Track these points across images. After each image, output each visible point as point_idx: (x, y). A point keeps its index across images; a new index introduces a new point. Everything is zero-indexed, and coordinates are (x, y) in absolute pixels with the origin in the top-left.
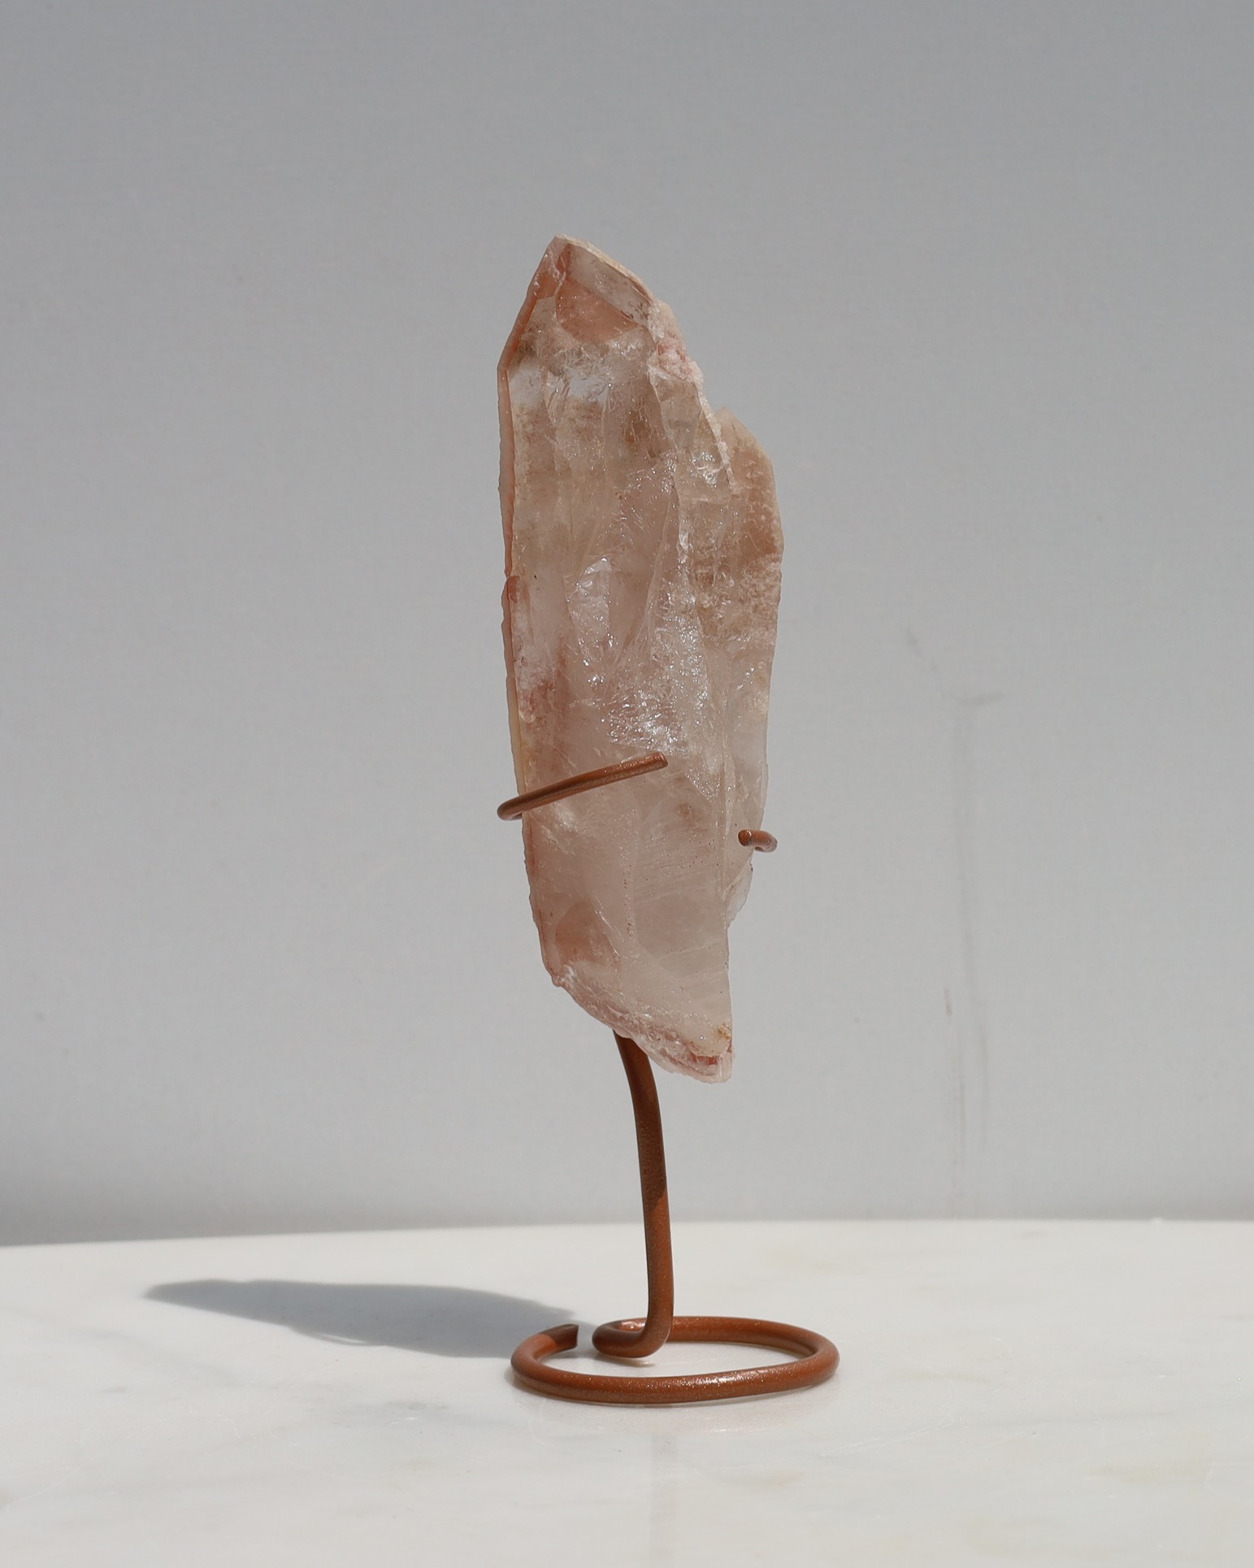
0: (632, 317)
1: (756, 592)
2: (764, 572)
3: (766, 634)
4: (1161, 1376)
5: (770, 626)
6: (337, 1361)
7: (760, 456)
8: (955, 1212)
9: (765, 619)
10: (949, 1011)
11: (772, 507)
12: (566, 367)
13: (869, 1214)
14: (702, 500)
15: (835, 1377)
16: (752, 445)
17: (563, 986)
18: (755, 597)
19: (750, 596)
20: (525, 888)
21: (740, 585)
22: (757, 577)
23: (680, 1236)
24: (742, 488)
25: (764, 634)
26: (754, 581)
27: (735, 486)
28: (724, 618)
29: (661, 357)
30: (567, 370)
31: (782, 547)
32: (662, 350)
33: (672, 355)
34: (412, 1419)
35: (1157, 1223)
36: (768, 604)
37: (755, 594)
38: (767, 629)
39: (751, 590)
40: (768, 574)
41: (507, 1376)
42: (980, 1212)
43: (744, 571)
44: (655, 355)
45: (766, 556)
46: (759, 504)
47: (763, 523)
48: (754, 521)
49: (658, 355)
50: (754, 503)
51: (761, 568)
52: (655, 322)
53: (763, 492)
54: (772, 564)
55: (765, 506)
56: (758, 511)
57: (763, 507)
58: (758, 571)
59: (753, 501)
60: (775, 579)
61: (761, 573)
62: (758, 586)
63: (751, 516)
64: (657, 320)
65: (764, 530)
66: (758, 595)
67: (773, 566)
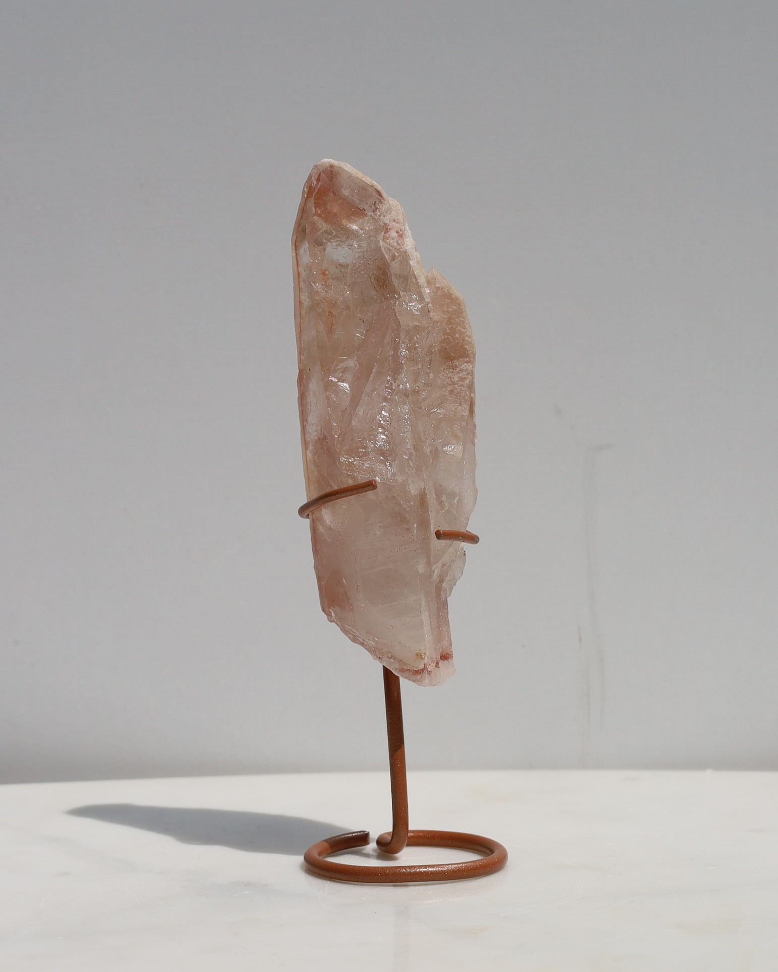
0: (364, 210)
1: (451, 381)
2: (458, 369)
3: (460, 408)
4: (712, 867)
5: (463, 403)
6: (200, 856)
7: (454, 297)
9: (459, 399)
10: (580, 640)
11: (464, 329)
12: (325, 241)
13: (530, 766)
14: (415, 324)
15: (505, 868)
16: (448, 290)
17: (334, 621)
18: (451, 385)
19: (446, 384)
20: (312, 561)
21: (439, 377)
22: (453, 372)
23: (412, 779)
24: (440, 317)
25: (457, 408)
26: (450, 375)
27: (435, 316)
28: (426, 398)
29: (385, 235)
30: (325, 243)
31: (474, 355)
32: (387, 231)
33: (393, 234)
34: (246, 892)
35: (709, 772)
36: (461, 390)
37: (451, 383)
38: (460, 405)
39: (447, 380)
40: (461, 371)
41: (302, 867)
42: (599, 764)
43: (442, 369)
44: (383, 233)
45: (460, 359)
46: (454, 327)
47: (457, 339)
48: (450, 337)
49: (385, 233)
50: (450, 326)
51: (456, 366)
52: (385, 214)
53: (457, 320)
54: (466, 364)
55: (459, 328)
56: (453, 331)
57: (457, 329)
58: (453, 369)
59: (449, 325)
60: (468, 374)
61: (456, 370)
62: (453, 378)
63: (448, 334)
64: (387, 212)
65: (458, 343)
66: (453, 384)
67: (466, 366)
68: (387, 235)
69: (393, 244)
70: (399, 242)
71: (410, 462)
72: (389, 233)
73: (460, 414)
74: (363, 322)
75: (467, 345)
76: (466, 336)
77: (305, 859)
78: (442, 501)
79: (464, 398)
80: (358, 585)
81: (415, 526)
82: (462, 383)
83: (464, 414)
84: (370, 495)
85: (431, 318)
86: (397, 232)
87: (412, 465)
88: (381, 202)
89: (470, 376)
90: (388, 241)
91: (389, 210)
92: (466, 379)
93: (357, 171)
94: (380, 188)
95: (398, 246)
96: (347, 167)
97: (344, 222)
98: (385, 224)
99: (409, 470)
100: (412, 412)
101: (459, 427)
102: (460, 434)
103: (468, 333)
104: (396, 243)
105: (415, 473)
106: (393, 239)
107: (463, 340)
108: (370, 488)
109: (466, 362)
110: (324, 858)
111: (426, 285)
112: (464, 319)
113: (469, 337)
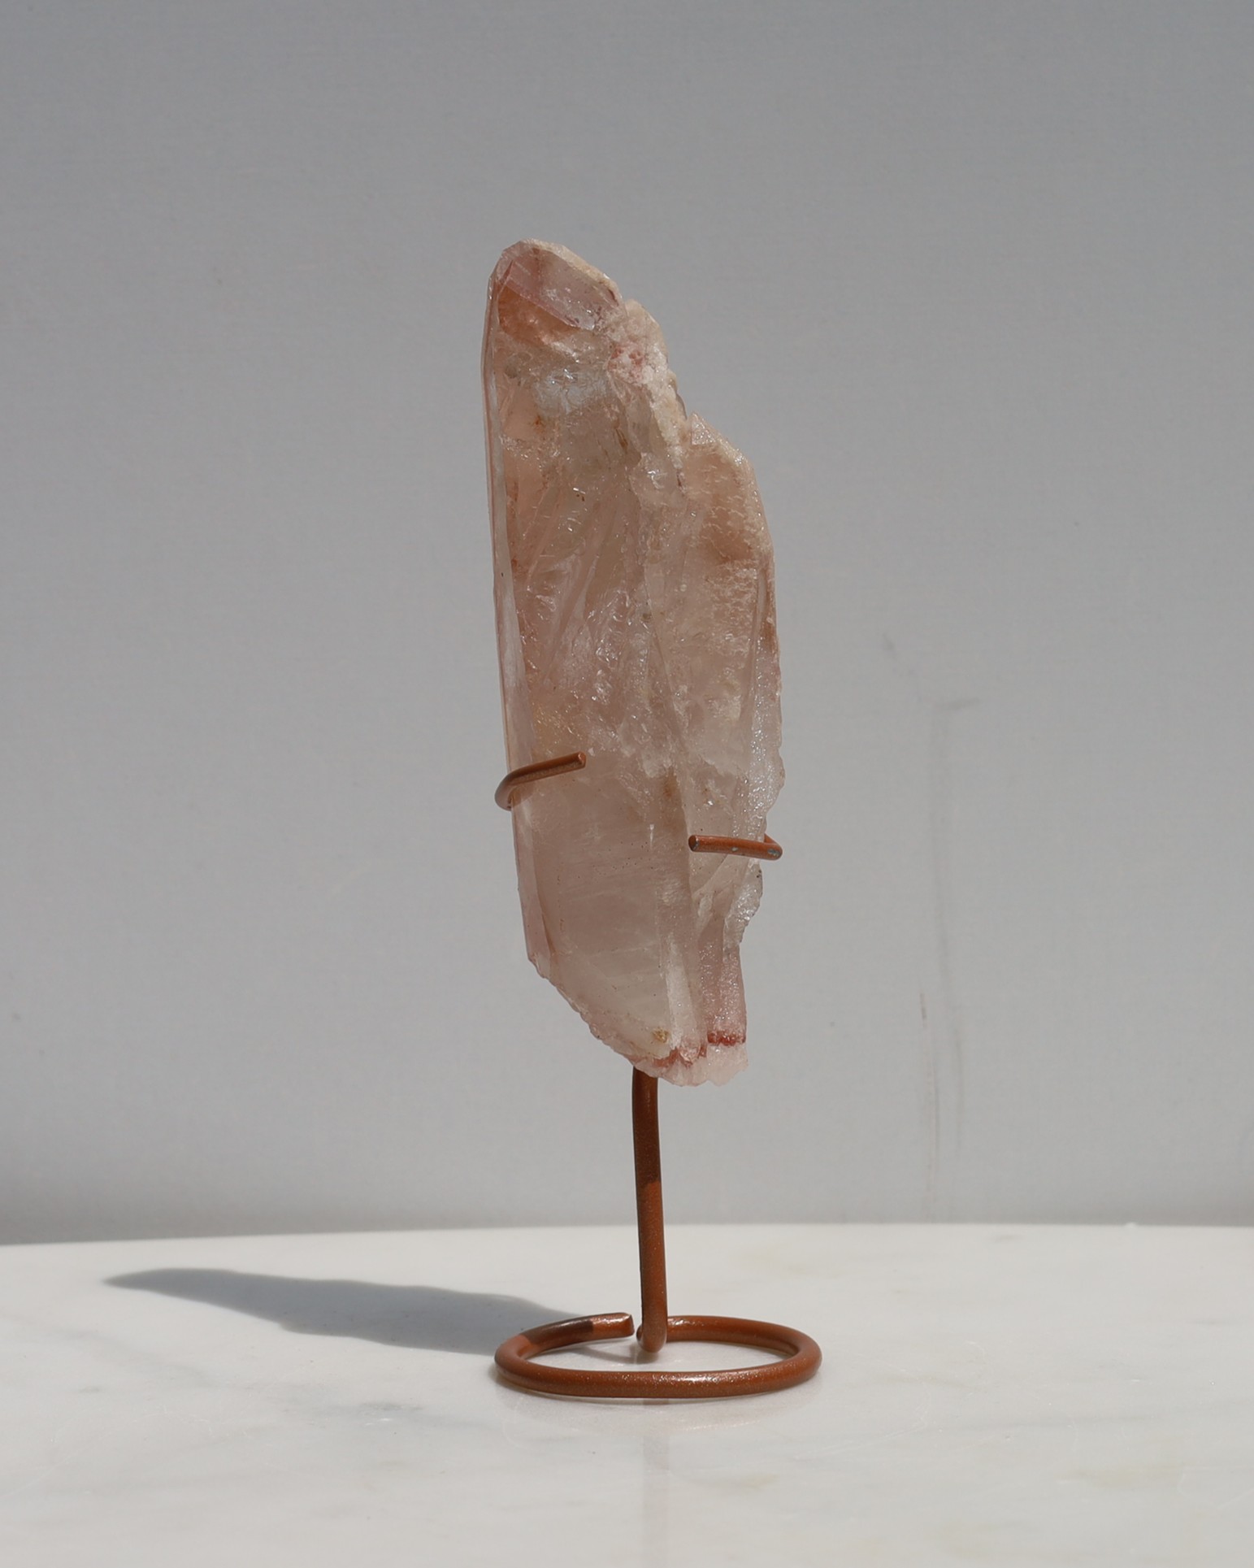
1: (719, 597)
2: (732, 578)
5: (741, 632)
6: (312, 1361)
7: (725, 461)
8: (928, 1215)
10: (924, 1017)
11: (743, 513)
13: (843, 1217)
15: (817, 1375)
16: (714, 450)
18: (719, 603)
19: (711, 602)
21: (698, 590)
22: (722, 582)
23: (674, 1238)
24: (699, 493)
26: (717, 586)
27: (693, 491)
29: (612, 360)
32: (616, 354)
33: (625, 358)
34: (386, 1420)
35: (1131, 1227)
37: (719, 599)
39: (712, 595)
40: (737, 579)
41: (491, 1374)
42: (954, 1216)
43: (703, 577)
44: (610, 357)
45: (735, 561)
46: (724, 509)
47: (729, 528)
48: (717, 526)
49: (613, 358)
50: (717, 509)
51: (728, 573)
52: (614, 327)
53: (729, 498)
54: (745, 570)
55: (733, 511)
56: (724, 516)
57: (729, 513)
58: (723, 577)
59: (716, 506)
60: (750, 585)
61: (728, 579)
62: (723, 592)
63: (713, 521)
64: (617, 324)
65: (732, 535)
66: (724, 600)
67: (745, 573)
68: (615, 361)
69: (623, 376)
70: (633, 372)
71: (642, 725)
72: (619, 357)
73: (735, 651)
74: (583, 500)
75: (747, 539)
76: (747, 524)
77: (497, 1359)
78: (706, 790)
79: (742, 624)
80: (562, 920)
81: (652, 828)
82: (738, 600)
83: (742, 650)
84: (580, 777)
85: (683, 495)
86: (632, 356)
87: (646, 731)
88: (609, 308)
89: (753, 589)
90: (615, 370)
91: (624, 320)
92: (745, 593)
93: (579, 258)
94: (613, 285)
95: (631, 378)
96: (563, 252)
97: (545, 340)
98: (614, 344)
99: (641, 739)
100: (653, 644)
101: (733, 671)
102: (736, 682)
103: (750, 521)
104: (628, 374)
105: (652, 743)
106: (624, 368)
107: (742, 531)
108: (575, 765)
109: (747, 567)
110: (526, 1359)
111: (678, 442)
112: (742, 496)
113: (752, 526)
